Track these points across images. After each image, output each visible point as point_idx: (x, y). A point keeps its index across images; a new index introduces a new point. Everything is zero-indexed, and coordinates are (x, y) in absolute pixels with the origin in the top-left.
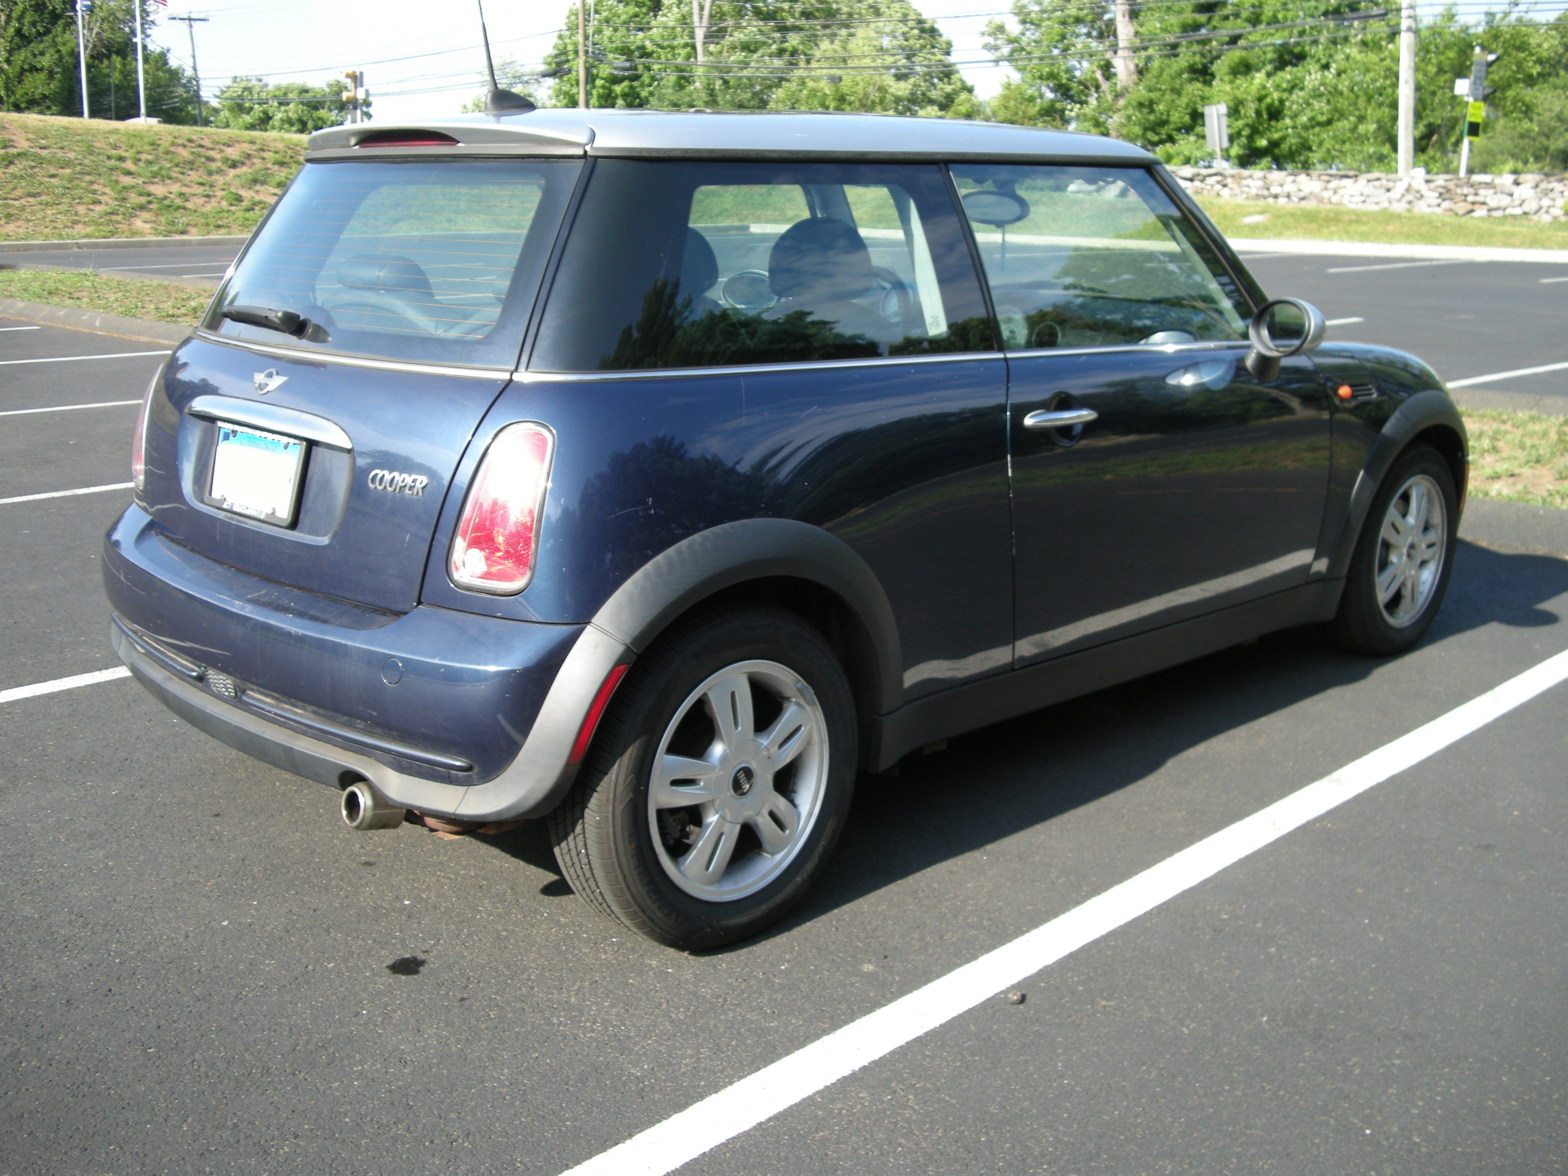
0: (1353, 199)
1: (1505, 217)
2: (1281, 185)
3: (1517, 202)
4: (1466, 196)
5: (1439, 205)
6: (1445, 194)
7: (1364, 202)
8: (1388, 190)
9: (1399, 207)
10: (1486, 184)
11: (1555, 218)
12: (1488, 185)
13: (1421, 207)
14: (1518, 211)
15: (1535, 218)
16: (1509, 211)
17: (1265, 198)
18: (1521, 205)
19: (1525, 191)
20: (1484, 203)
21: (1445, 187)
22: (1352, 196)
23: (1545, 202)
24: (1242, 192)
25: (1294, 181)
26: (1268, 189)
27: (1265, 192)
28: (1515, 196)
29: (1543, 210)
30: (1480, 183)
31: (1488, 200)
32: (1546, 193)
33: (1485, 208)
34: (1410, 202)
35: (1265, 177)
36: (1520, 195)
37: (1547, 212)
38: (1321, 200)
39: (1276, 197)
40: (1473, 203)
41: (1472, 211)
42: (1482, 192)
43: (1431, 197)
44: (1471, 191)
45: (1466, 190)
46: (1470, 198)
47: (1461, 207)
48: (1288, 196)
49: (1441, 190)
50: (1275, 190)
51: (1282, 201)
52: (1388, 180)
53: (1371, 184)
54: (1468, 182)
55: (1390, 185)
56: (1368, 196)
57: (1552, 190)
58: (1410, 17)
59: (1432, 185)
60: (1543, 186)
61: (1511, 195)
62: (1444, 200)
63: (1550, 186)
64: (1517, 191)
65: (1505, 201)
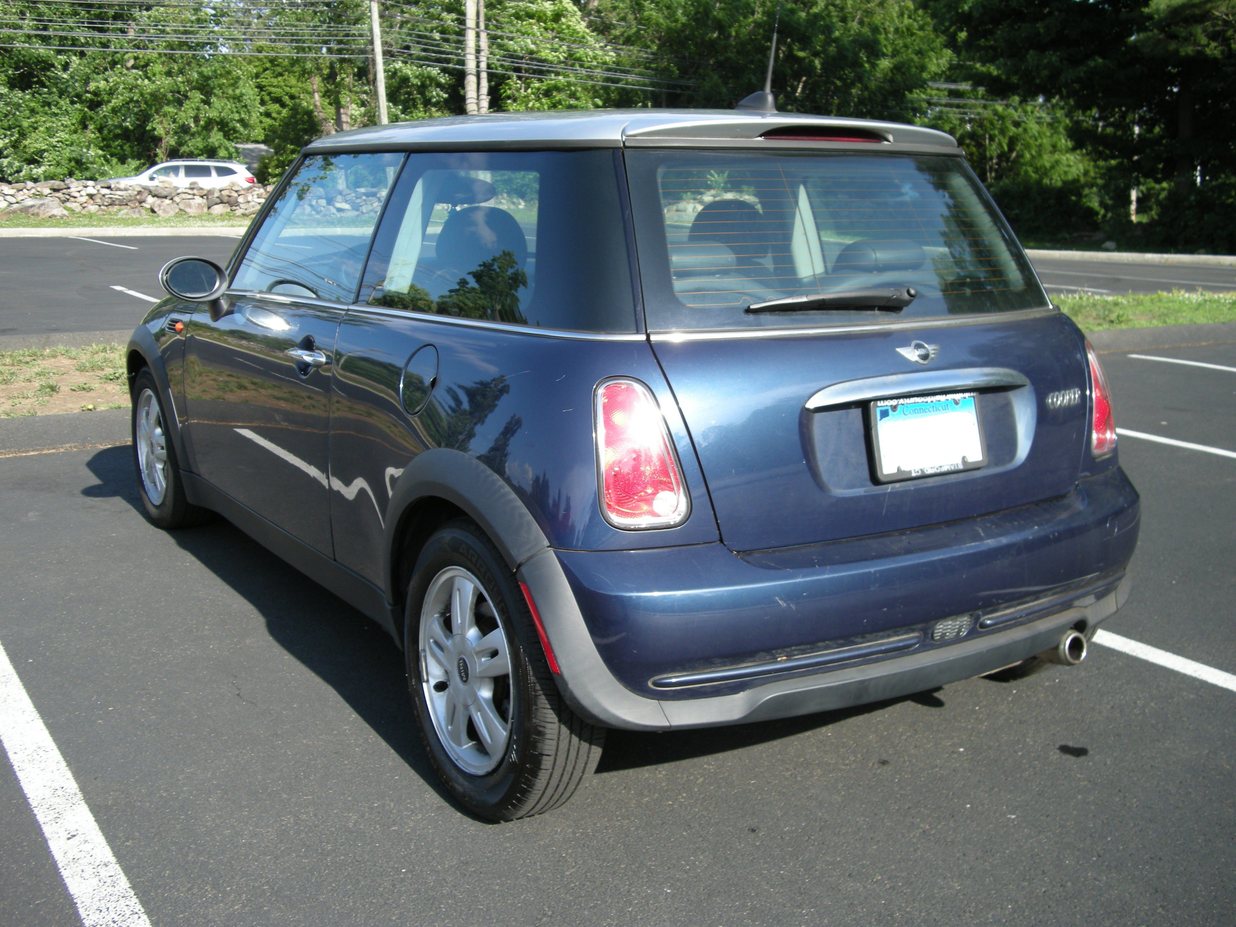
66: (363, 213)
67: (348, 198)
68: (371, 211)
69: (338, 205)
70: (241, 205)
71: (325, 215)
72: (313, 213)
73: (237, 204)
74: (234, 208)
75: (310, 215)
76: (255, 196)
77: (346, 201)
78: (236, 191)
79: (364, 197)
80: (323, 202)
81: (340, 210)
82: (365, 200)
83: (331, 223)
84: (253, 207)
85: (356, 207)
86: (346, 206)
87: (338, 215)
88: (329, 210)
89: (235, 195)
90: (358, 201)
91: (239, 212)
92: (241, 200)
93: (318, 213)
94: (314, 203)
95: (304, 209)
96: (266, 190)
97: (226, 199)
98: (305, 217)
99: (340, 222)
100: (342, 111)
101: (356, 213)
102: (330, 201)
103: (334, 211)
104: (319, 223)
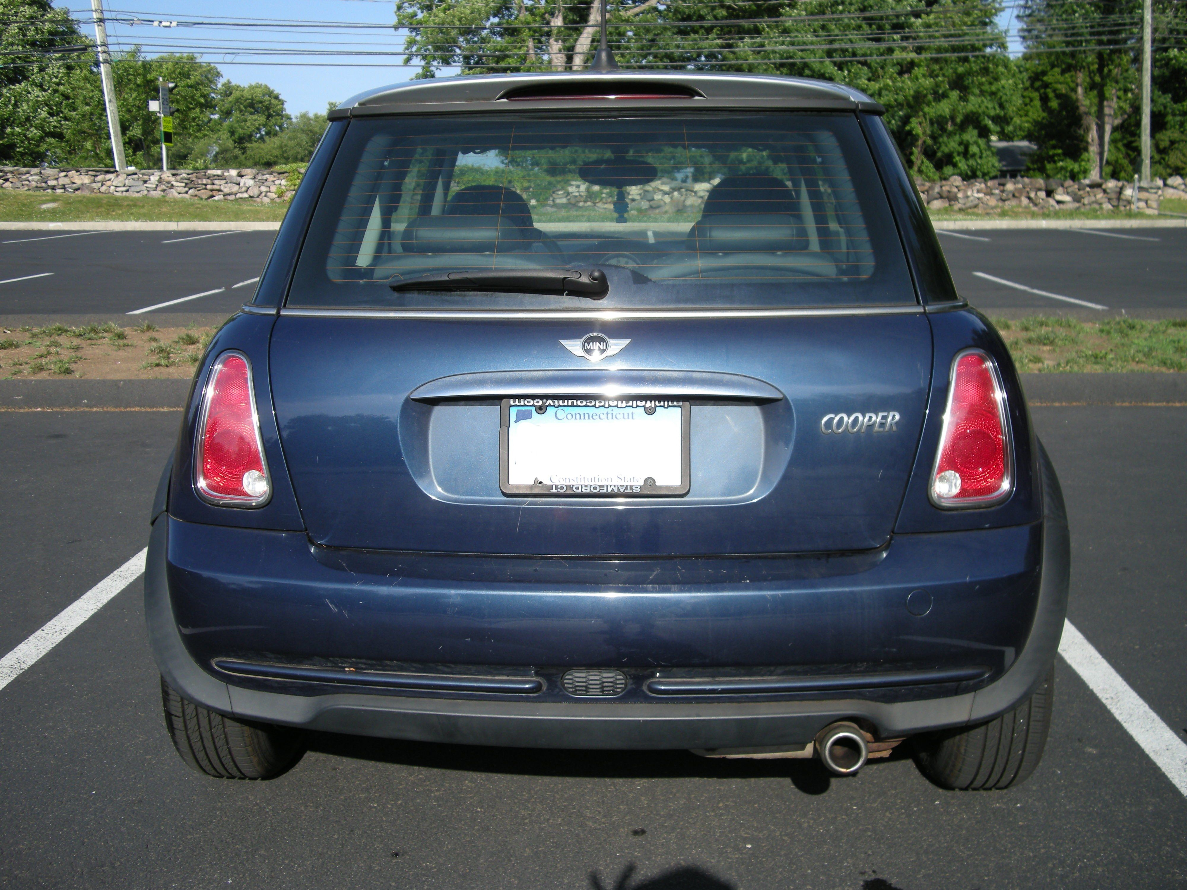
0: (118, 189)
1: (237, 200)
2: (57, 179)
3: (244, 189)
4: (206, 185)
5: (187, 192)
6: (189, 184)
7: (127, 191)
8: (145, 182)
9: (157, 194)
10: (218, 176)
11: (272, 200)
12: (220, 177)
13: (174, 193)
14: (246, 195)
15: (258, 200)
16: (239, 195)
17: (45, 189)
18: (246, 191)
19: (247, 181)
20: (220, 190)
21: (189, 179)
22: (116, 187)
23: (263, 189)
24: (23, 185)
25: (66, 176)
26: (46, 182)
27: (44, 185)
28: (242, 185)
29: (263, 194)
30: (214, 176)
31: (222, 188)
32: (263, 182)
33: (222, 193)
34: (164, 191)
35: (41, 173)
36: (245, 184)
37: (266, 196)
38: (92, 190)
39: (53, 188)
40: (212, 190)
41: (213, 196)
42: (217, 182)
43: (179, 186)
44: (209, 181)
45: (205, 182)
46: (209, 187)
47: (204, 194)
48: (64, 187)
49: (186, 181)
50: (51, 183)
51: (59, 191)
52: (143, 174)
53: (130, 177)
54: (205, 175)
55: (146, 177)
56: (130, 187)
57: (266, 180)
58: (105, 52)
59: (178, 178)
60: (260, 177)
61: (239, 184)
62: (190, 189)
63: (265, 177)
64: (242, 181)
65: (235, 188)
66: (1084, 204)
67: (1070, 190)
68: (1093, 202)
69: (1058, 197)
70: (960, 201)
71: (1042, 208)
72: (1031, 205)
73: (956, 199)
74: (953, 202)
75: (1026, 207)
76: (975, 191)
77: (1068, 193)
78: (957, 187)
79: (1088, 189)
80: (1042, 194)
81: (1058, 202)
82: (1088, 192)
83: (1046, 216)
84: (972, 201)
85: (1077, 199)
86: (1067, 198)
87: (1057, 207)
88: (1048, 202)
89: (956, 190)
90: (1081, 193)
91: (957, 206)
92: (960, 195)
93: (1036, 205)
94: (1032, 195)
95: (1020, 201)
96: (986, 185)
97: (945, 194)
98: (1020, 210)
99: (1057, 215)
100: (1105, 103)
101: (1077, 205)
102: (1049, 193)
103: (1054, 203)
104: (1033, 216)
